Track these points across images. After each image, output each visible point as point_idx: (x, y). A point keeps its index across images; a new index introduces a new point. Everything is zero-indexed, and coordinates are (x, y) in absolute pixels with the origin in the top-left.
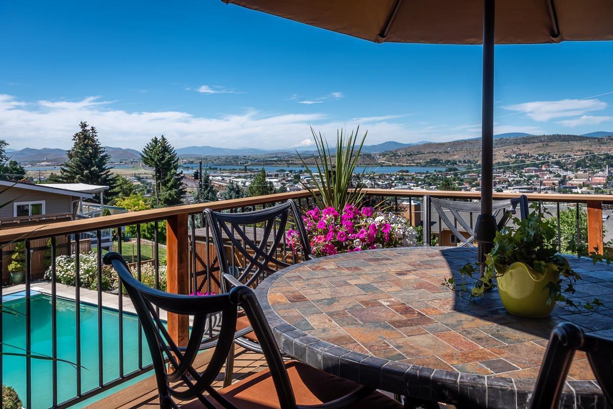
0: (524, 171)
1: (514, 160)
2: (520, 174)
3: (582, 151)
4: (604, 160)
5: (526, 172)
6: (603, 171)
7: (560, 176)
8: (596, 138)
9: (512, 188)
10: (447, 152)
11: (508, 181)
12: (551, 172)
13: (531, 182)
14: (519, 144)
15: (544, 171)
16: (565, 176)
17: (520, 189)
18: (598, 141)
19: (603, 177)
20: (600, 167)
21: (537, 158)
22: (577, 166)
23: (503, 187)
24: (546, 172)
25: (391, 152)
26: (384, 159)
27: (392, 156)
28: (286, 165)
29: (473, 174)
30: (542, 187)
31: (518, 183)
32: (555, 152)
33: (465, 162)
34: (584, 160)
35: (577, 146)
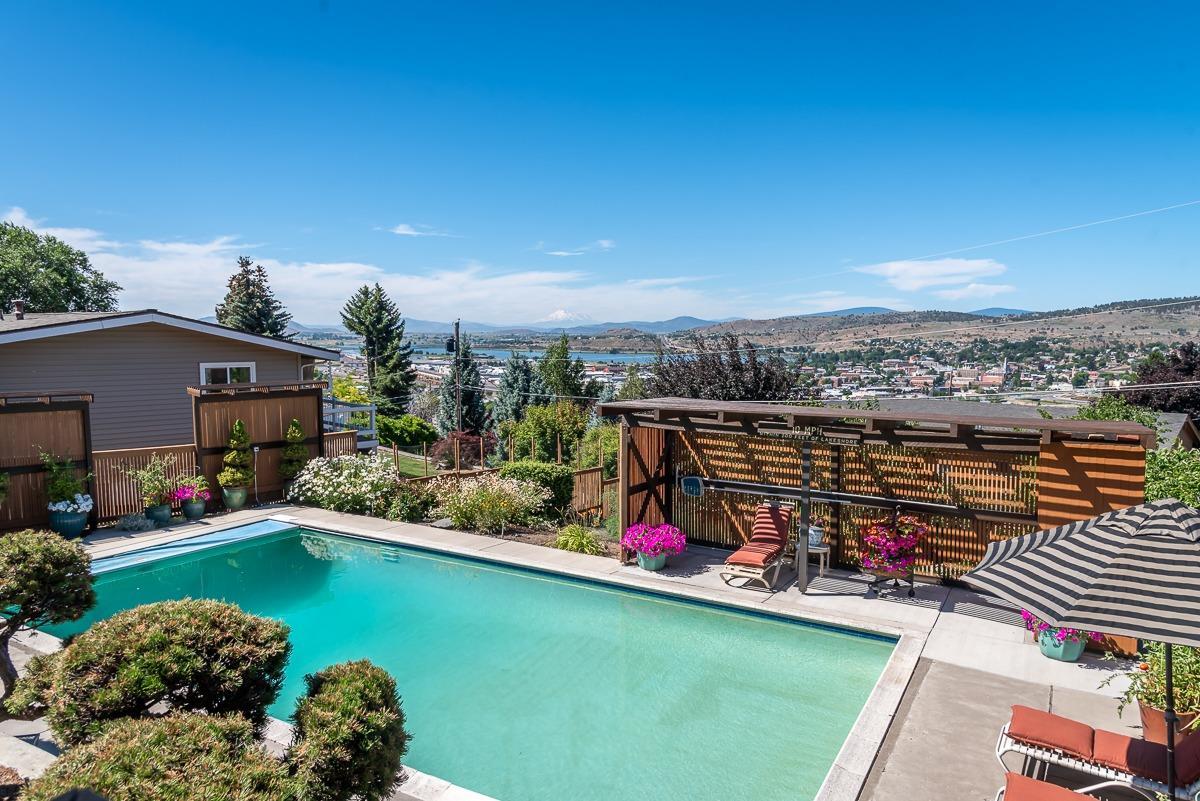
0: (882, 364)
1: (868, 348)
2: (877, 368)
3: (969, 336)
4: (1000, 350)
5: (886, 367)
6: (998, 366)
7: (933, 372)
8: (991, 318)
9: (865, 389)
10: (770, 335)
11: (860, 379)
12: (922, 367)
13: (893, 380)
14: (876, 324)
15: (912, 365)
16: (942, 373)
17: (877, 390)
18: (994, 321)
19: (999, 375)
20: (994, 360)
21: (902, 345)
22: (961, 359)
23: (852, 388)
24: (914, 367)
25: (687, 332)
26: (676, 342)
27: (687, 339)
28: (528, 349)
29: (807, 367)
30: (910, 389)
31: (874, 382)
32: (929, 335)
33: (795, 349)
34: (971, 350)
35: (962, 328)
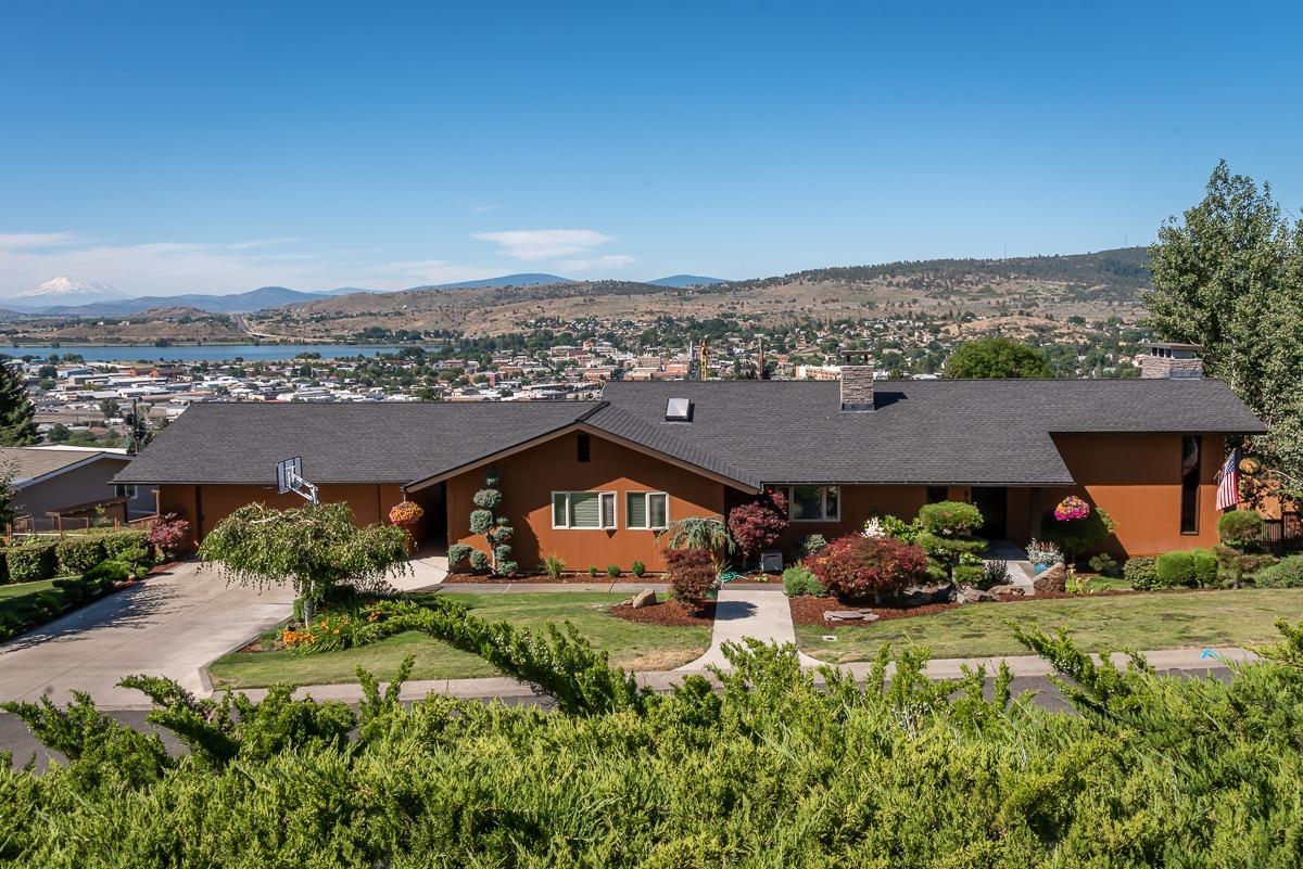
0: (550, 353)
1: (532, 330)
2: (544, 359)
3: (652, 313)
4: (686, 331)
5: (554, 356)
6: (684, 351)
7: (612, 362)
8: (675, 290)
9: (529, 387)
10: (400, 314)
11: (523, 375)
12: (598, 355)
13: (563, 374)
14: (541, 299)
15: (586, 352)
16: (621, 362)
17: (544, 388)
18: (679, 295)
19: (683, 363)
20: (679, 343)
21: (574, 325)
22: (643, 344)
23: (513, 386)
24: (589, 355)
25: (277, 312)
26: (262, 327)
27: (280, 322)
29: (454, 360)
30: (584, 385)
31: (540, 377)
32: (606, 313)
33: (437, 334)
34: (654, 331)
35: (643, 302)
